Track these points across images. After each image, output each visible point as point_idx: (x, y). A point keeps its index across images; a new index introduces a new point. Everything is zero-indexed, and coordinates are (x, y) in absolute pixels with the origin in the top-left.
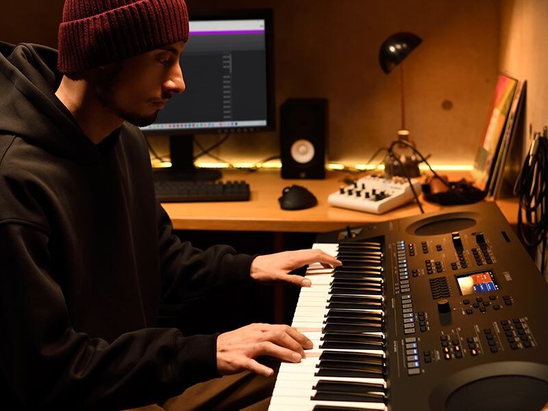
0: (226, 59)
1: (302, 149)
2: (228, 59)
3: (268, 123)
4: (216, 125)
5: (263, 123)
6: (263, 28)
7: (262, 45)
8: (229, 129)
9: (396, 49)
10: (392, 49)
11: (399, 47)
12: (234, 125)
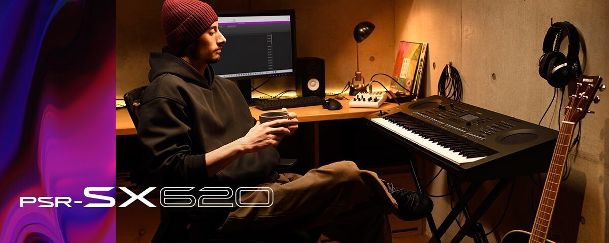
0: (268, 37)
1: (313, 83)
2: (270, 37)
3: (293, 70)
4: (264, 73)
5: (291, 71)
6: (289, 20)
7: (289, 29)
8: (272, 75)
9: (363, 30)
10: (361, 30)
11: (364, 29)
12: (275, 73)
